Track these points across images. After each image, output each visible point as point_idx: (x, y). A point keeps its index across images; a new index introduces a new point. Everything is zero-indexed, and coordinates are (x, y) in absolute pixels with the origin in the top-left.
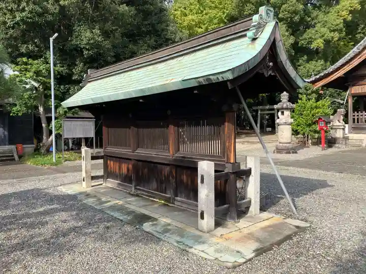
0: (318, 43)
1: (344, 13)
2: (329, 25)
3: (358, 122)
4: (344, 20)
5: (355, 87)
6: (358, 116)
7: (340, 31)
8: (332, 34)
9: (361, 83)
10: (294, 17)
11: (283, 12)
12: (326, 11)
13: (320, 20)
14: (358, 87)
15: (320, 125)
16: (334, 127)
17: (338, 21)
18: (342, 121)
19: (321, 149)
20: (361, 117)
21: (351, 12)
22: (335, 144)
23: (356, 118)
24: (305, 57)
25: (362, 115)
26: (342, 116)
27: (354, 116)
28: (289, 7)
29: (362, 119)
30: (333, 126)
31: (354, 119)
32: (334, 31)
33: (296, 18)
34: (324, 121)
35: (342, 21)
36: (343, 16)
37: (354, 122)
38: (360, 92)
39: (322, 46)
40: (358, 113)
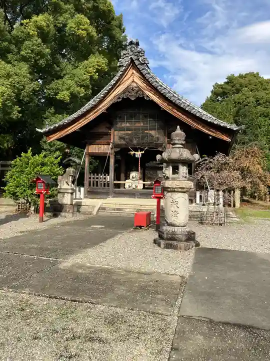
0: (64, 95)
1: (91, 70)
2: (77, 79)
3: (93, 186)
4: (91, 77)
5: (92, 146)
6: (94, 178)
7: (86, 87)
8: (78, 89)
9: (98, 141)
10: (39, 59)
11: (25, 49)
12: (76, 65)
13: (68, 72)
14: (95, 146)
15: (39, 187)
16: (61, 191)
17: (85, 77)
18: (70, 184)
19: (38, 219)
20: (97, 180)
21: (98, 71)
22: (61, 212)
23: (92, 180)
24: (53, 110)
25: (97, 178)
26: (71, 177)
27: (90, 178)
28: (32, 46)
29: (97, 182)
30: (61, 189)
31: (90, 182)
32: (81, 86)
33: (41, 61)
34: (43, 182)
35: (88, 77)
36: (90, 73)
37: (90, 185)
38: (97, 152)
39: (67, 99)
40: (94, 175)
